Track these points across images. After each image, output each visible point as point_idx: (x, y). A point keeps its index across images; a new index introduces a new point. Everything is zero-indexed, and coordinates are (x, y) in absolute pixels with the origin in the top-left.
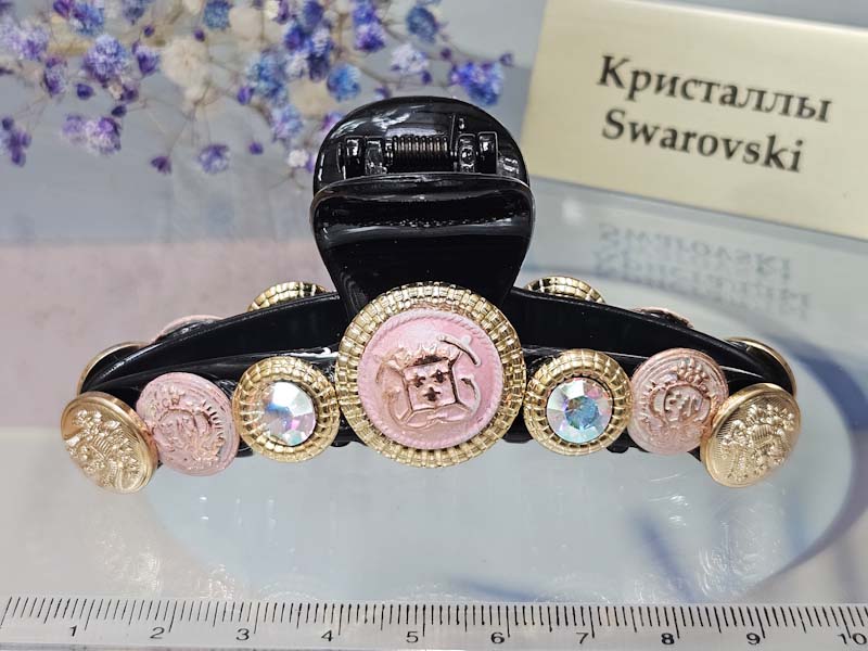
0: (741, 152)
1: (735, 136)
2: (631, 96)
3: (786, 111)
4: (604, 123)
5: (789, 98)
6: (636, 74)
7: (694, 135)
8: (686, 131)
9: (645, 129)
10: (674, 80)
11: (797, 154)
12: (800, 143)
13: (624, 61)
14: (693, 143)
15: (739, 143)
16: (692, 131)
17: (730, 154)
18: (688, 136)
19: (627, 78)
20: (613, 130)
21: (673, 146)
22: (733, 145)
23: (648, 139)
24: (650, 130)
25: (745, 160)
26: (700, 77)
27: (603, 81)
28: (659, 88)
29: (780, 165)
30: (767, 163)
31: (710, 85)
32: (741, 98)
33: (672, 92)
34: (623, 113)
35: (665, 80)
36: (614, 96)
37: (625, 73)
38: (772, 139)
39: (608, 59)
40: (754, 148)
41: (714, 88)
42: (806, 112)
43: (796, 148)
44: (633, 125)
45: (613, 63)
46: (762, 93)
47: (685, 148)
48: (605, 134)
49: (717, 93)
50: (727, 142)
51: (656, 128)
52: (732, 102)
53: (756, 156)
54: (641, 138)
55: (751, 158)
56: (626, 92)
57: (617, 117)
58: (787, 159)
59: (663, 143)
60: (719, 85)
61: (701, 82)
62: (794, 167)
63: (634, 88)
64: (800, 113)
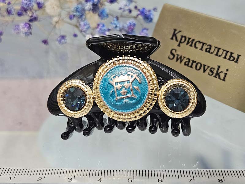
0: (208, 71)
1: (208, 64)
2: (179, 45)
3: (225, 58)
4: (169, 54)
5: (227, 52)
6: (182, 37)
7: (195, 62)
8: (193, 60)
9: (181, 57)
10: (193, 40)
11: (226, 74)
12: (227, 70)
13: (180, 31)
14: (194, 65)
15: (209, 67)
16: (195, 61)
17: (204, 71)
18: (193, 62)
19: (179, 38)
20: (171, 57)
21: (188, 65)
22: (206, 67)
23: (181, 62)
24: (182, 58)
25: (209, 74)
26: (201, 40)
27: (172, 39)
28: (188, 43)
29: (220, 78)
30: (215, 77)
31: (204, 44)
32: (212, 50)
33: (191, 45)
34: (176, 50)
35: (190, 40)
36: (174, 44)
37: (179, 36)
38: (219, 67)
39: (175, 30)
40: (212, 70)
41: (205, 45)
42: (232, 59)
43: (226, 72)
44: (178, 55)
45: (176, 32)
46: (219, 49)
47: (191, 67)
48: (169, 58)
49: (205, 47)
50: (205, 66)
51: (184, 57)
52: (209, 52)
53: (213, 72)
54: (179, 61)
55: (211, 73)
56: (178, 43)
57: (174, 52)
58: (222, 75)
59: (185, 64)
60: (206, 44)
61: (201, 42)
62: (224, 80)
63: (180, 42)
64: (229, 59)
